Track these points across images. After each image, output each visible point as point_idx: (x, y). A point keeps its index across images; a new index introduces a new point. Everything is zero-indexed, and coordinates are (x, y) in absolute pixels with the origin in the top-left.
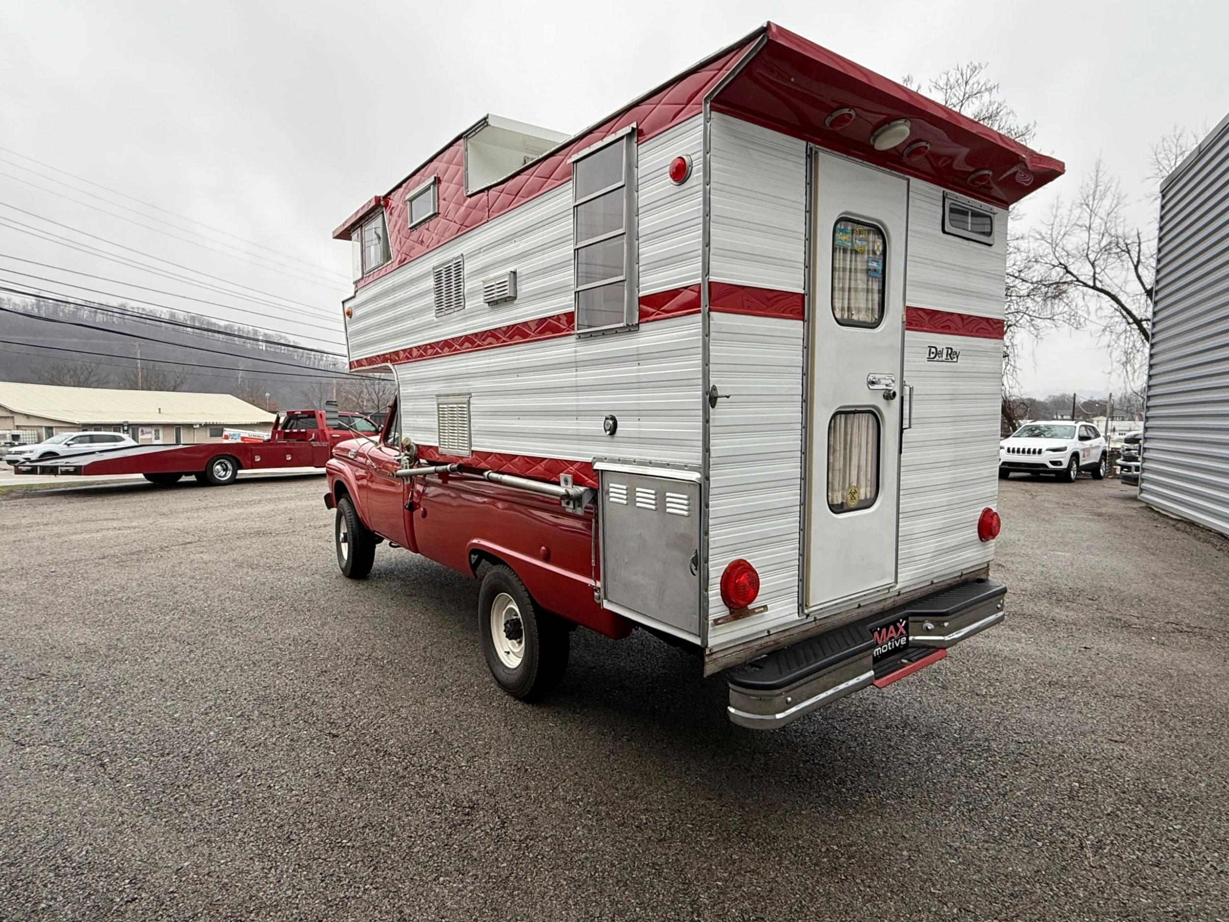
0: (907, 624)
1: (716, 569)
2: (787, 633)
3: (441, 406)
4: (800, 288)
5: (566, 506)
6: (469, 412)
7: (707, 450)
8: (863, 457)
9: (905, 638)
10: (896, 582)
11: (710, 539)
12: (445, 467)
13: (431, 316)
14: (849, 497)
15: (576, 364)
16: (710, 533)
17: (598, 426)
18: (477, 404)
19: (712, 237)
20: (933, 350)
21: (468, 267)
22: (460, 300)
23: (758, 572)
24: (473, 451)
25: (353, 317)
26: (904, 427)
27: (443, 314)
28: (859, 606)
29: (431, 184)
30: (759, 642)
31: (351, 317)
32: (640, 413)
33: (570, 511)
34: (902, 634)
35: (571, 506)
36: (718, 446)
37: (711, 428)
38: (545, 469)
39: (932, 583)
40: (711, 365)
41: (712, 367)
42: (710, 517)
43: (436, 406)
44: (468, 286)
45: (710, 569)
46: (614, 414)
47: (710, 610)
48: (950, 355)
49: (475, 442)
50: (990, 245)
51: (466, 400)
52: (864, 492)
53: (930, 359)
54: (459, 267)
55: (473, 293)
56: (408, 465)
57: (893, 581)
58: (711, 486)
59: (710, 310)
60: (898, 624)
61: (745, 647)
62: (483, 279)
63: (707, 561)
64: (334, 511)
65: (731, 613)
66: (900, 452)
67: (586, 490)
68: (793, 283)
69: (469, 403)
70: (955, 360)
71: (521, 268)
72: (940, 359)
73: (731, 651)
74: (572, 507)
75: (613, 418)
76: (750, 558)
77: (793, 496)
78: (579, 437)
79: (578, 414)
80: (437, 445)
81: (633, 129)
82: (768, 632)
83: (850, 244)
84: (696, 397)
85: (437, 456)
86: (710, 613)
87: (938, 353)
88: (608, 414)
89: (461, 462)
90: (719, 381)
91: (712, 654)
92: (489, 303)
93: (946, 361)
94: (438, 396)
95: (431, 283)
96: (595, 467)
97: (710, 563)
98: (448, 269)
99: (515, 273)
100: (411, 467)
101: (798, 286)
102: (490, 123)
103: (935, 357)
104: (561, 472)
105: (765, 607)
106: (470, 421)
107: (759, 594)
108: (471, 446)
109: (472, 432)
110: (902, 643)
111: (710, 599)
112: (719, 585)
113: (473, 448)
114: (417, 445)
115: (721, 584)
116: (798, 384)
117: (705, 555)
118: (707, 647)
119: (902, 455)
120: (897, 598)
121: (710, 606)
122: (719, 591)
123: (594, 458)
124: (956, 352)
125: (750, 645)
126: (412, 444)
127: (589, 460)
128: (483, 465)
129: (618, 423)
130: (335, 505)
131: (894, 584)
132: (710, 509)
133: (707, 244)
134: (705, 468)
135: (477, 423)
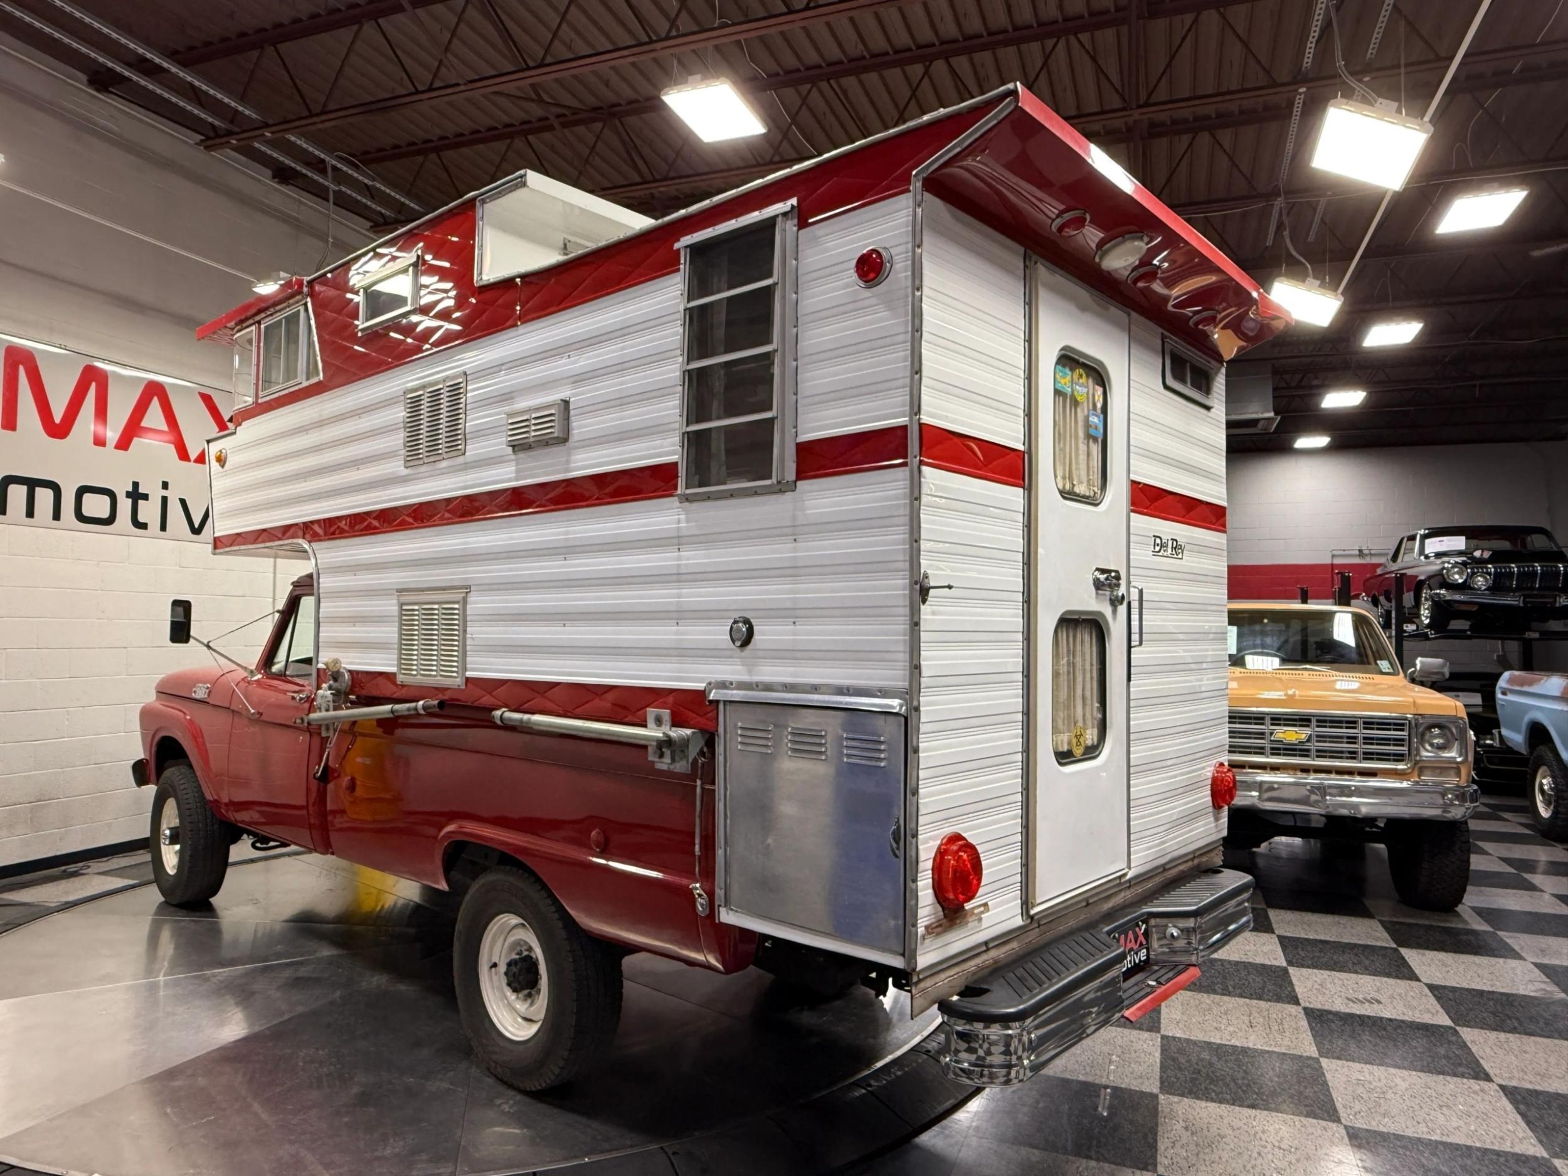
0: (1146, 930)
1: (927, 849)
2: (1008, 947)
3: (405, 607)
4: (1019, 442)
5: (656, 760)
6: (465, 616)
7: (916, 668)
8: (1088, 686)
9: (1145, 950)
10: (1129, 868)
11: (920, 801)
12: (413, 705)
13: (397, 467)
14: (1074, 741)
15: (678, 541)
16: (920, 791)
17: (719, 634)
18: (478, 604)
19: (924, 362)
20: (1158, 541)
21: (473, 392)
22: (456, 440)
23: (980, 851)
24: (468, 680)
25: (227, 464)
26: (1133, 644)
27: (421, 462)
29: (410, 266)
30: (976, 961)
31: (223, 466)
32: (792, 614)
33: (665, 767)
34: (1141, 944)
35: (667, 759)
36: (931, 660)
37: (922, 633)
38: (613, 704)
39: (1164, 870)
40: (922, 542)
41: (924, 545)
42: (921, 766)
43: (396, 608)
44: (473, 421)
45: (920, 847)
46: (747, 615)
47: (919, 911)
48: (1175, 548)
49: (471, 663)
50: (1209, 409)
51: (459, 597)
52: (1091, 736)
53: (1156, 553)
54: (456, 391)
55: (482, 432)
56: (331, 705)
57: (1125, 865)
58: (922, 720)
59: (921, 463)
60: (1137, 929)
61: (960, 969)
62: (507, 409)
63: (915, 835)
64: (151, 790)
65: (945, 916)
66: (1129, 679)
67: (693, 733)
68: (1010, 435)
69: (465, 602)
70: (1180, 556)
71: (577, 396)
72: (1165, 554)
73: (942, 976)
74: (669, 761)
75: (747, 622)
76: (967, 830)
77: (1013, 738)
78: (682, 652)
79: (679, 615)
80: (394, 669)
81: (793, 206)
82: (987, 945)
83: (1070, 390)
84: (897, 586)
85: (394, 688)
86: (919, 916)
87: (1163, 546)
88: (737, 615)
89: (441, 697)
90: (934, 565)
91: (920, 981)
92: (513, 446)
93: (1171, 557)
94: (400, 591)
95: (400, 413)
96: (712, 697)
97: (920, 837)
98: (436, 394)
99: (566, 403)
100: (335, 709)
101: (1017, 440)
102: (529, 183)
103: (1159, 551)
104: (648, 706)
105: (985, 905)
106: (465, 631)
107: (982, 884)
108: (465, 669)
109: (468, 648)
110: (1142, 959)
111: (919, 894)
112: (930, 872)
113: (469, 674)
114: (350, 672)
115: (933, 869)
116: (1017, 577)
117: (913, 825)
118: (914, 970)
119: (1132, 683)
121: (920, 905)
122: (930, 881)
123: (710, 684)
124: (1181, 546)
125: (965, 966)
126: (342, 670)
127: (701, 686)
128: (487, 700)
129: (755, 628)
130: (153, 777)
131: (1126, 870)
132: (921, 755)
133: (917, 370)
134: (911, 693)
135: (477, 632)
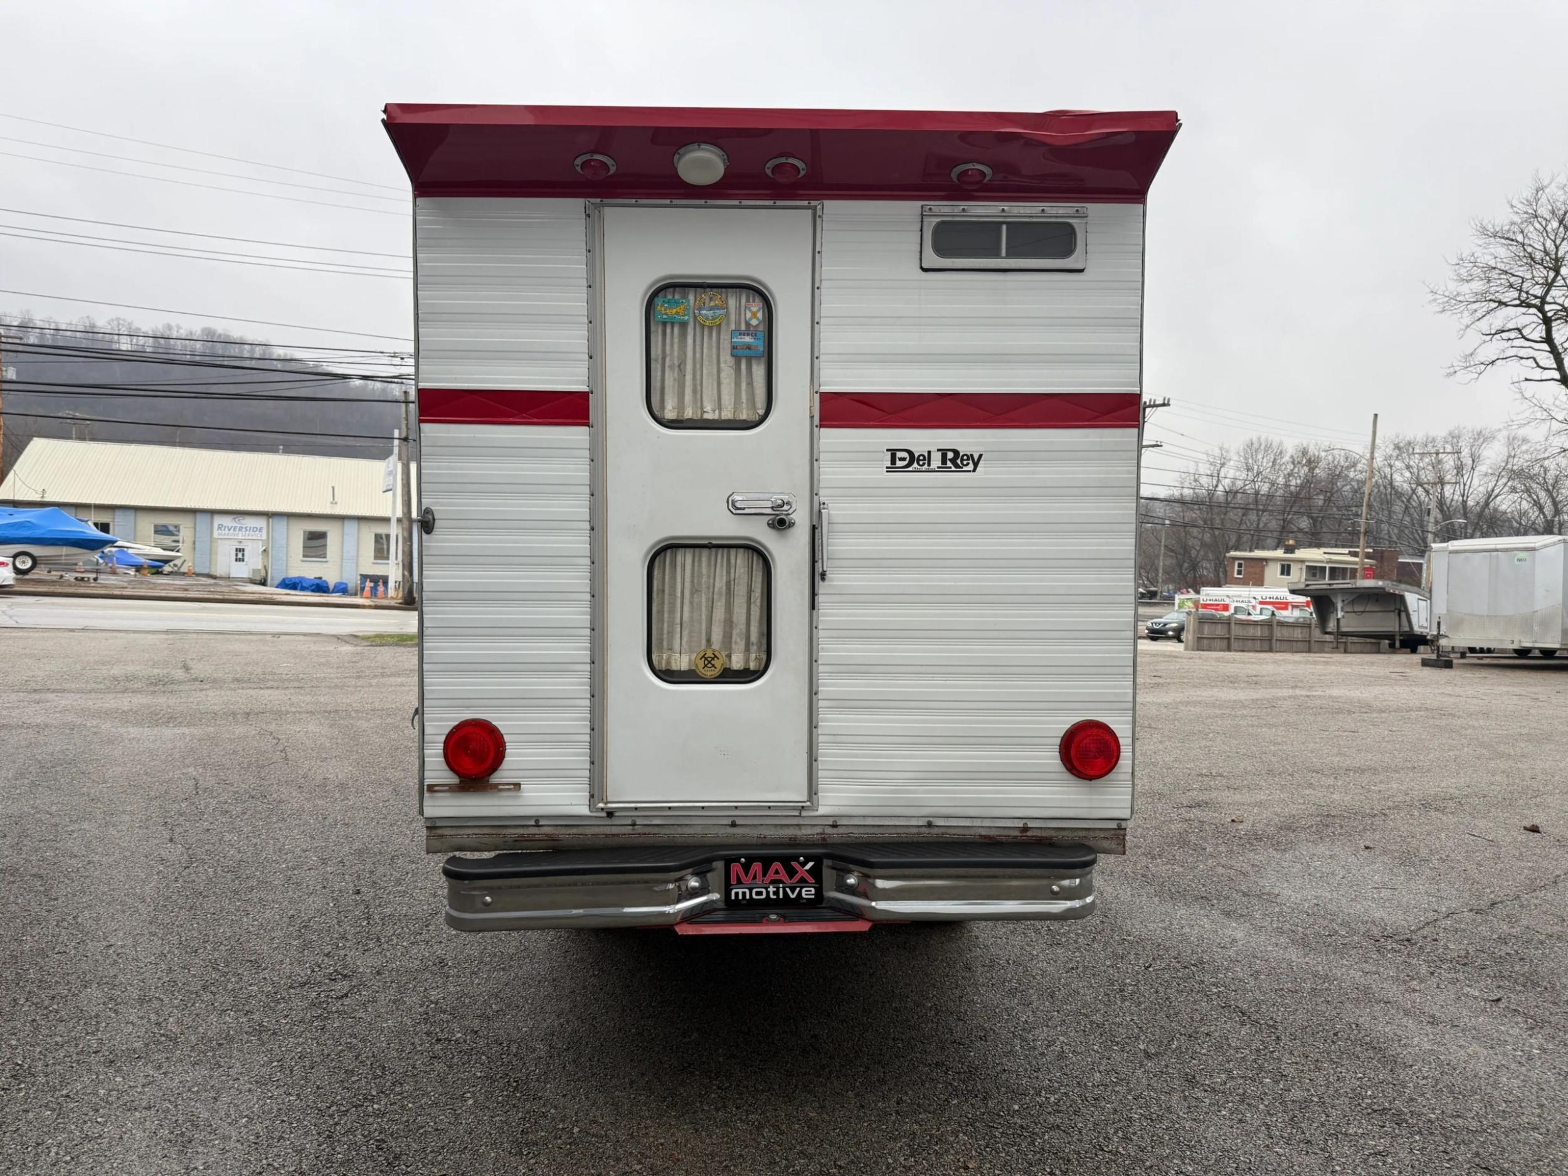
0: (815, 868)
1: (437, 725)
2: (574, 831)
4: (580, 384)
9: (812, 889)
10: (814, 802)
11: (425, 688)
16: (425, 680)
19: (421, 338)
20: (902, 455)
26: (823, 571)
28: (734, 825)
30: (521, 831)
34: (804, 881)
36: (435, 578)
37: (424, 557)
39: (930, 825)
41: (424, 486)
42: (425, 661)
45: (426, 724)
47: (426, 772)
48: (953, 461)
50: (1081, 271)
52: (740, 658)
53: (894, 470)
60: (794, 863)
61: (494, 832)
65: (462, 782)
68: (568, 380)
70: (968, 468)
72: (920, 468)
73: (469, 831)
76: (495, 719)
77: (573, 650)
82: (537, 821)
86: (425, 776)
87: (915, 459)
90: (438, 503)
91: (434, 828)
93: (943, 468)
97: (426, 716)
101: (577, 383)
103: (907, 466)
105: (518, 786)
110: (805, 897)
111: (426, 759)
112: (441, 745)
115: (444, 744)
116: (583, 507)
119: (817, 612)
120: (829, 830)
121: (426, 768)
122: (441, 752)
124: (973, 455)
125: (504, 831)
131: (809, 805)
132: (425, 652)
